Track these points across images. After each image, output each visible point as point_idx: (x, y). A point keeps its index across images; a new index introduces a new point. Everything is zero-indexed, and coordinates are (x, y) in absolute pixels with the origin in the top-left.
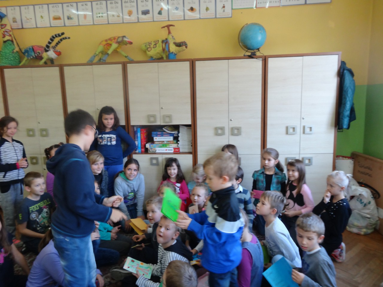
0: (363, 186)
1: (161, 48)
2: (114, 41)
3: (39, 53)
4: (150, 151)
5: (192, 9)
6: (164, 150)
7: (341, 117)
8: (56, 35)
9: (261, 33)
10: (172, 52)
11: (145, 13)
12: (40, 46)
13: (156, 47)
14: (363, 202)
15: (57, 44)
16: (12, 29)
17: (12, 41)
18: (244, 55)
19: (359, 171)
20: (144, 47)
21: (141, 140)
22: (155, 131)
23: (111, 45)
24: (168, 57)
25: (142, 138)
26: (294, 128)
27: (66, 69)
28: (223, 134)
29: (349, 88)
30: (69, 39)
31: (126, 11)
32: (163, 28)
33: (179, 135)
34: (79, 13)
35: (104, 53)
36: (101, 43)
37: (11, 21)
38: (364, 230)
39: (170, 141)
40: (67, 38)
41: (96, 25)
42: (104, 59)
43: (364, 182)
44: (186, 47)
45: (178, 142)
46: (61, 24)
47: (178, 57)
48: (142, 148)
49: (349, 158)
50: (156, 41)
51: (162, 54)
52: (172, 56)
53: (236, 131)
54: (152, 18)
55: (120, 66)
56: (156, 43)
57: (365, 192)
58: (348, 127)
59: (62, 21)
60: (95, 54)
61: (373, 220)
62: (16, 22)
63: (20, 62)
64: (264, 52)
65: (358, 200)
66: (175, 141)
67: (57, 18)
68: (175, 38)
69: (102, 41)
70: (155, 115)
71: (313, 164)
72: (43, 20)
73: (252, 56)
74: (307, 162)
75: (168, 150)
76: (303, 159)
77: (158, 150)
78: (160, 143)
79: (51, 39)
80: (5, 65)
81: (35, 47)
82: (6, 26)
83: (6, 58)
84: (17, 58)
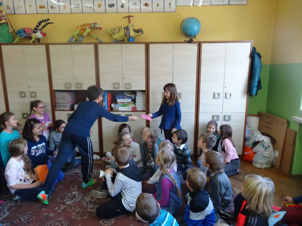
0: (265, 135)
1: (124, 33)
2: (87, 26)
3: (28, 33)
4: (114, 109)
5: (146, 4)
6: (125, 109)
7: (251, 87)
8: (43, 21)
9: (197, 25)
10: (132, 37)
11: (111, 6)
12: (30, 28)
13: (119, 32)
14: (265, 146)
15: (43, 27)
17: (7, 24)
18: (185, 41)
19: (263, 125)
20: (110, 32)
22: (118, 95)
23: (85, 29)
24: (128, 40)
25: (108, 100)
26: (219, 94)
27: (51, 47)
29: (257, 66)
30: (53, 24)
31: (96, 3)
32: (125, 18)
33: (136, 98)
34: (60, 4)
35: (80, 35)
36: (77, 28)
37: (6, 8)
38: (265, 166)
39: (129, 102)
40: (51, 23)
41: (73, 13)
42: (80, 40)
43: (266, 133)
44: (142, 33)
45: (136, 103)
46: (46, 12)
47: (136, 40)
48: (108, 107)
49: (256, 116)
51: (124, 38)
52: (131, 40)
54: (116, 10)
55: (92, 46)
56: (119, 29)
57: (266, 139)
58: (256, 95)
59: (47, 9)
60: (73, 36)
61: (271, 158)
62: (10, 9)
63: (13, 41)
64: (199, 38)
66: (133, 103)
67: (41, 7)
68: (134, 26)
69: (78, 26)
70: (119, 83)
71: (232, 120)
72: (31, 8)
73: (190, 42)
74: (227, 118)
75: (128, 109)
76: (224, 116)
77: (121, 109)
78: (122, 103)
79: (39, 23)
80: (2, 42)
81: (26, 29)
82: (2, 12)
83: (3, 37)
84: (11, 37)
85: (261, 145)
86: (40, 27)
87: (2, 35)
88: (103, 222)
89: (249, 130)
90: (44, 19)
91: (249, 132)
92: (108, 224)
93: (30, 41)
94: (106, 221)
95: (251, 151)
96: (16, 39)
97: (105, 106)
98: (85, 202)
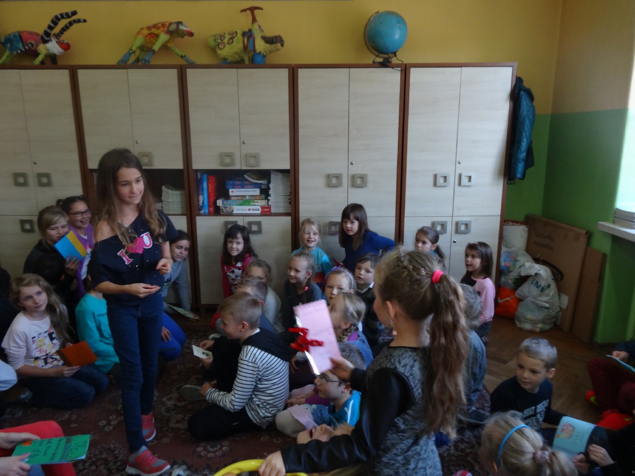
0: (540, 263)
1: (241, 45)
2: (162, 29)
3: (31, 43)
4: (223, 212)
6: (246, 210)
7: (513, 161)
8: (61, 15)
9: (399, 28)
10: (260, 53)
12: (32, 32)
13: (232, 42)
14: (540, 286)
15: (64, 30)
18: (373, 62)
19: (535, 242)
20: (212, 42)
21: (209, 193)
22: (231, 179)
23: (157, 36)
24: (252, 60)
25: (210, 190)
26: (445, 177)
27: (81, 73)
28: (339, 185)
29: (526, 118)
30: (85, 23)
32: (244, 12)
33: (271, 185)
35: (144, 48)
36: (139, 32)
38: (540, 325)
39: (256, 196)
40: (82, 20)
42: (147, 59)
43: (541, 258)
44: (282, 45)
45: (269, 198)
47: (269, 61)
48: (209, 206)
49: (522, 223)
50: (233, 34)
51: (243, 55)
52: (258, 59)
53: (358, 181)
55: (174, 73)
56: (232, 36)
57: (543, 271)
58: (523, 178)
60: (131, 49)
61: (553, 311)
64: (403, 57)
65: (533, 282)
66: (263, 196)
68: (263, 29)
69: (142, 29)
70: (233, 153)
71: (472, 231)
73: (385, 64)
74: (463, 228)
75: (253, 210)
76: (457, 224)
77: (237, 210)
78: (240, 198)
79: (53, 21)
81: (25, 33)
85: (533, 284)
86: (57, 30)
88: (205, 449)
89: (507, 252)
91: (507, 256)
92: (214, 452)
94: (211, 447)
95: (512, 297)
97: (203, 203)
98: (163, 409)
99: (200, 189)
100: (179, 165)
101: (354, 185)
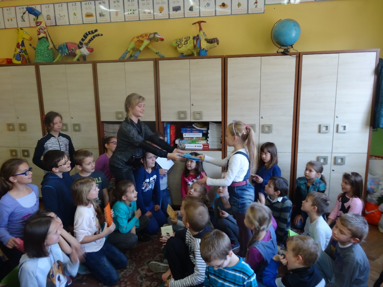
1: (193, 45)
2: (145, 37)
3: (72, 49)
4: (179, 147)
5: (224, 5)
6: (193, 147)
7: (377, 116)
8: (89, 32)
9: (295, 29)
10: (204, 49)
11: (177, 9)
12: (73, 43)
13: (187, 44)
15: (90, 41)
16: (46, 25)
17: (47, 38)
18: (277, 52)
20: (174, 44)
21: (171, 136)
22: (184, 127)
23: (143, 42)
24: (199, 54)
25: (171, 134)
26: (327, 127)
27: (98, 65)
31: (157, 7)
33: (209, 131)
34: (111, 10)
35: (135, 49)
36: (132, 40)
37: (46, 19)
39: (199, 138)
40: (100, 35)
41: (128, 21)
42: (136, 56)
44: (218, 44)
45: (208, 139)
46: (94, 21)
47: (209, 54)
50: (188, 38)
51: (193, 51)
52: (203, 53)
53: (266, 129)
54: (183, 14)
55: (151, 63)
56: (187, 40)
59: (95, 17)
60: (127, 50)
62: (50, 19)
63: (54, 59)
64: (298, 48)
66: (204, 138)
67: (88, 15)
69: (134, 38)
70: (185, 111)
71: (346, 163)
72: (75, 17)
73: (285, 53)
74: (339, 161)
75: (198, 146)
76: (335, 158)
77: (188, 146)
78: (190, 139)
79: (84, 36)
80: (40, 61)
81: (69, 43)
82: (41, 24)
83: (41, 55)
84: (51, 55)
87: (41, 52)
89: (372, 178)
90: (90, 30)
91: (372, 181)
93: (74, 58)
95: (376, 210)
96: (57, 57)
99: (166, 133)
100: (153, 119)
101: (263, 132)
